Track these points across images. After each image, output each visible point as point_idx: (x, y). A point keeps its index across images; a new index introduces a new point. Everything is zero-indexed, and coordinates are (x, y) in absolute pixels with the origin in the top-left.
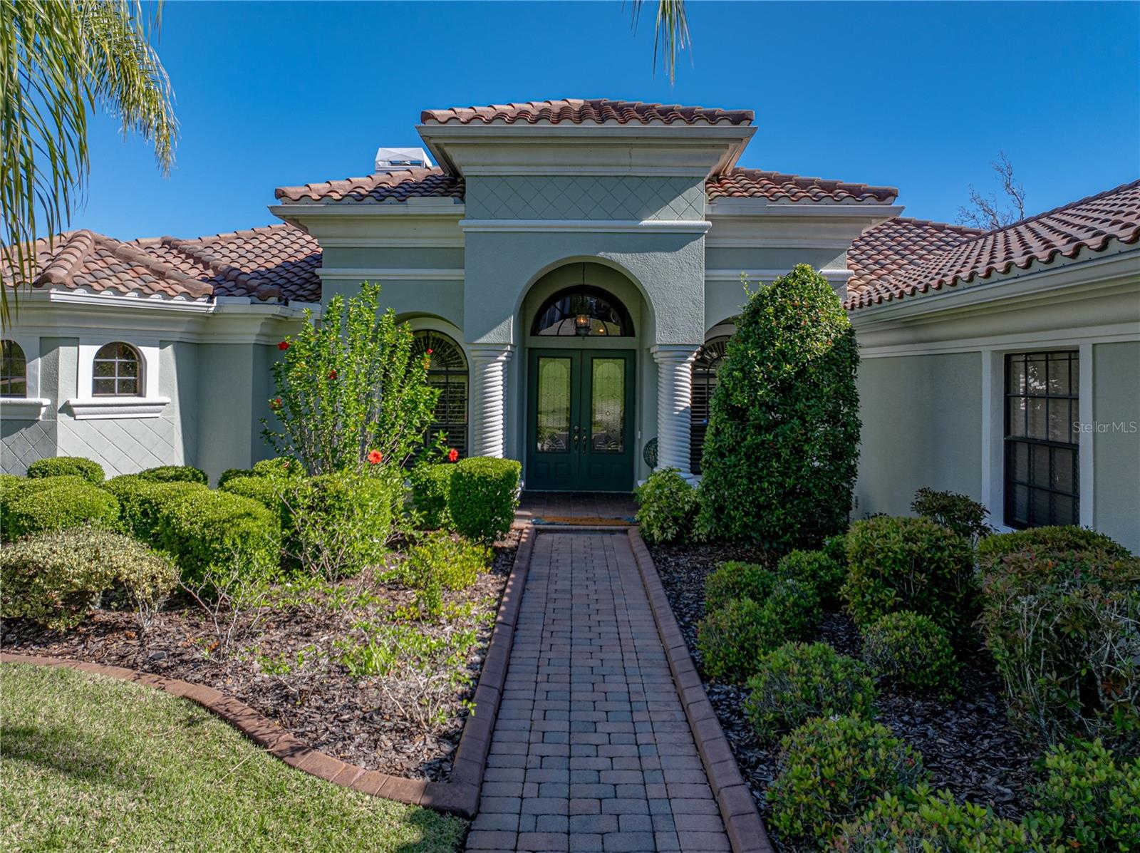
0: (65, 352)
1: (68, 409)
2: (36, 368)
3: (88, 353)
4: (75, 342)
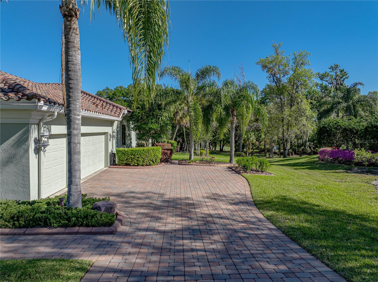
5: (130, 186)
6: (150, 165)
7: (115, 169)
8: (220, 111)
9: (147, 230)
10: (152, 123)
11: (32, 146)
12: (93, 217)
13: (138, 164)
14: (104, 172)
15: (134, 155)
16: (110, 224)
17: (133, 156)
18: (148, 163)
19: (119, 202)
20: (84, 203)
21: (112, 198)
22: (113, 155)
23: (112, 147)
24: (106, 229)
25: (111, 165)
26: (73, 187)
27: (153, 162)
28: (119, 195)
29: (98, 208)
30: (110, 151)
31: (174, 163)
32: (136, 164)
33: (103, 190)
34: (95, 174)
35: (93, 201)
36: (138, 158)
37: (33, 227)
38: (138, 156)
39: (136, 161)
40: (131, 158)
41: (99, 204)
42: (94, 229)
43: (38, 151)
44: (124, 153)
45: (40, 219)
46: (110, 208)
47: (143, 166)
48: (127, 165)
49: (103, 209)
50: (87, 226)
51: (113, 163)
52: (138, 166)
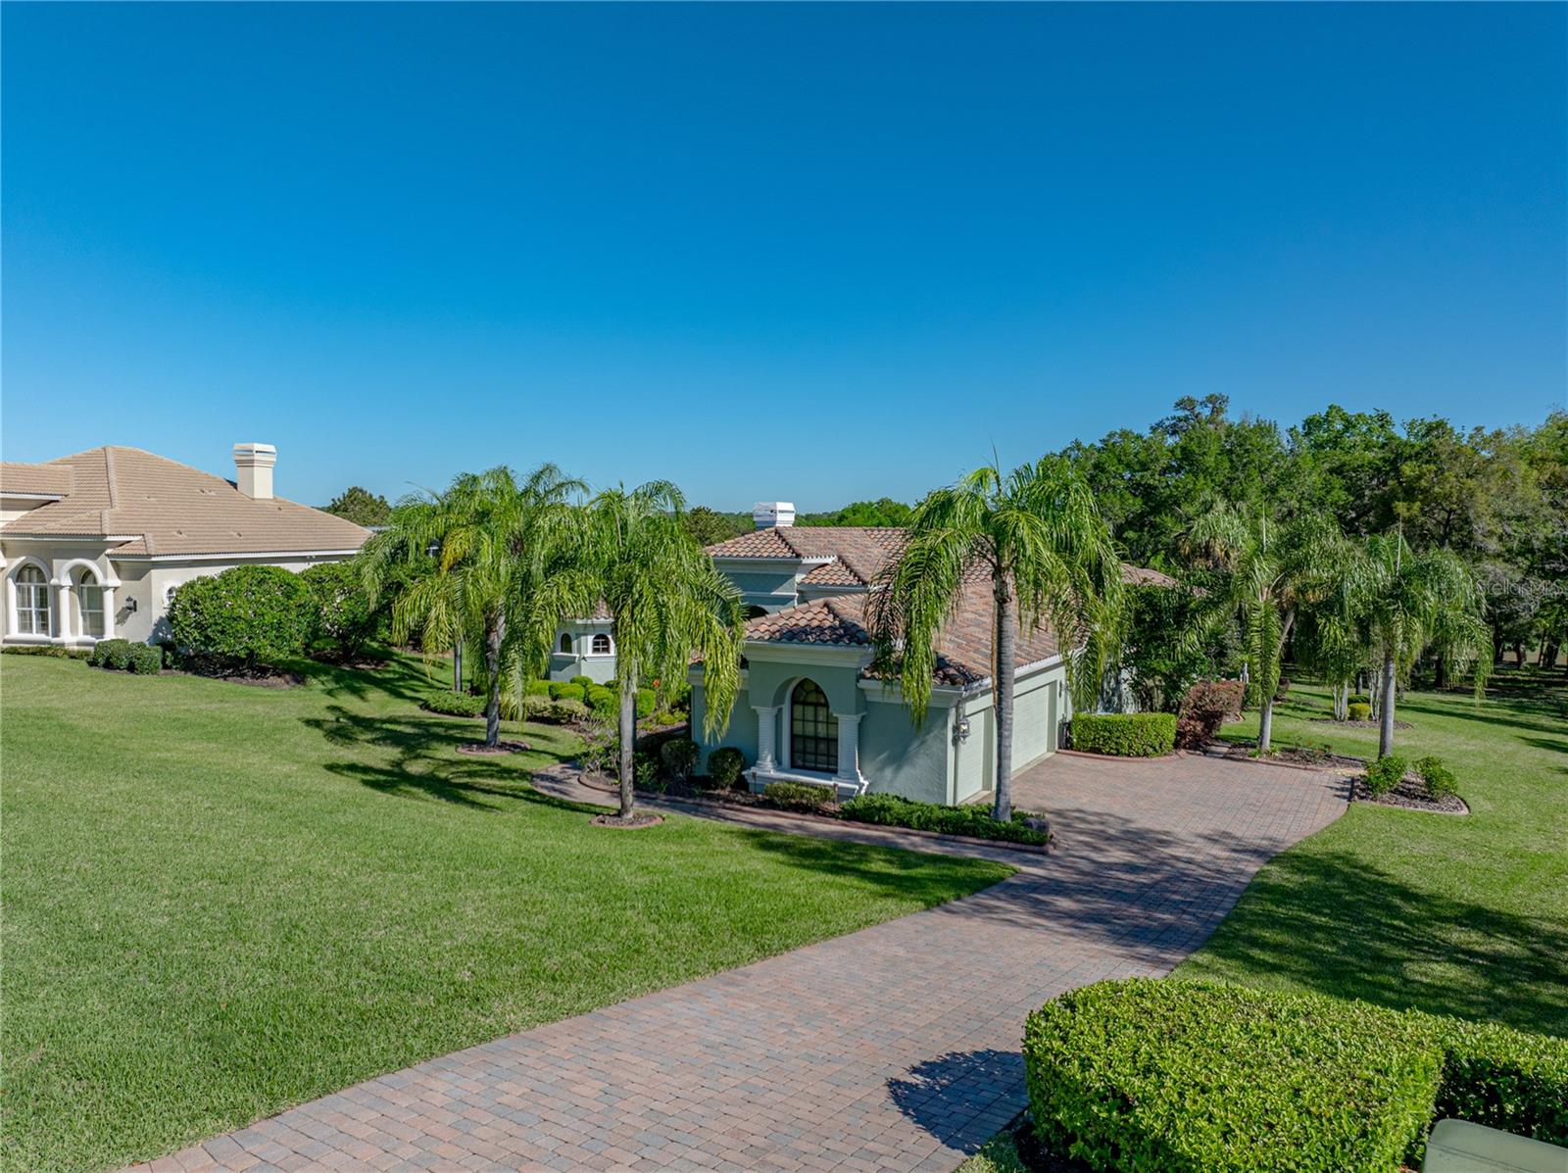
0: (583, 638)
1: (584, 658)
2: (575, 643)
3: (590, 639)
4: (586, 635)
5: (1085, 800)
6: (1146, 755)
7: (1069, 759)
8: (1335, 633)
9: (1082, 858)
10: (1158, 656)
11: (950, 735)
12: (1023, 833)
13: (1117, 750)
14: (1045, 763)
15: (1110, 732)
16: (1041, 843)
17: (1107, 734)
18: (1141, 752)
19: (1058, 823)
20: (1013, 817)
21: (1047, 815)
22: (1067, 726)
23: (1065, 710)
24: (1037, 848)
25: (1060, 748)
26: (1002, 797)
27: (1155, 750)
28: (1059, 813)
29: (1029, 825)
30: (1059, 718)
31: (1213, 754)
32: (1115, 752)
33: (1039, 801)
34: (1029, 768)
35: (1022, 817)
36: (1118, 738)
37: (961, 835)
38: (1118, 734)
39: (1113, 745)
40: (1103, 736)
41: (1031, 820)
42: (1023, 847)
43: (955, 741)
44: (1086, 724)
45: (969, 828)
46: (1043, 827)
47: (1129, 755)
48: (1096, 750)
49: (1035, 827)
50: (1017, 842)
51: (1067, 744)
52: (1116, 755)
